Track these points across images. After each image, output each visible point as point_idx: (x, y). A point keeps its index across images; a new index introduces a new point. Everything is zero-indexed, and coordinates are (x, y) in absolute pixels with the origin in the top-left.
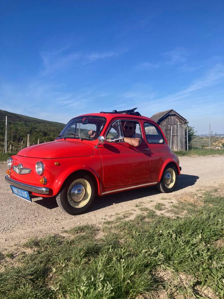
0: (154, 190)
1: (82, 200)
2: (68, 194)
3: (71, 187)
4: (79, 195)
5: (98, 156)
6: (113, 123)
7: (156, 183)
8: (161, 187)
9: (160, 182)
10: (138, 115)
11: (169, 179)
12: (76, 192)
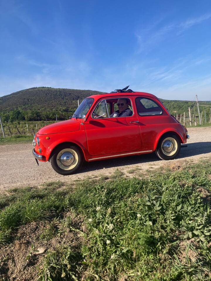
0: (152, 157)
1: (71, 164)
2: (58, 160)
3: (60, 155)
4: (68, 161)
5: (83, 131)
6: (100, 102)
7: (151, 151)
8: (158, 155)
9: (157, 150)
10: (130, 92)
11: (169, 147)
12: (65, 158)
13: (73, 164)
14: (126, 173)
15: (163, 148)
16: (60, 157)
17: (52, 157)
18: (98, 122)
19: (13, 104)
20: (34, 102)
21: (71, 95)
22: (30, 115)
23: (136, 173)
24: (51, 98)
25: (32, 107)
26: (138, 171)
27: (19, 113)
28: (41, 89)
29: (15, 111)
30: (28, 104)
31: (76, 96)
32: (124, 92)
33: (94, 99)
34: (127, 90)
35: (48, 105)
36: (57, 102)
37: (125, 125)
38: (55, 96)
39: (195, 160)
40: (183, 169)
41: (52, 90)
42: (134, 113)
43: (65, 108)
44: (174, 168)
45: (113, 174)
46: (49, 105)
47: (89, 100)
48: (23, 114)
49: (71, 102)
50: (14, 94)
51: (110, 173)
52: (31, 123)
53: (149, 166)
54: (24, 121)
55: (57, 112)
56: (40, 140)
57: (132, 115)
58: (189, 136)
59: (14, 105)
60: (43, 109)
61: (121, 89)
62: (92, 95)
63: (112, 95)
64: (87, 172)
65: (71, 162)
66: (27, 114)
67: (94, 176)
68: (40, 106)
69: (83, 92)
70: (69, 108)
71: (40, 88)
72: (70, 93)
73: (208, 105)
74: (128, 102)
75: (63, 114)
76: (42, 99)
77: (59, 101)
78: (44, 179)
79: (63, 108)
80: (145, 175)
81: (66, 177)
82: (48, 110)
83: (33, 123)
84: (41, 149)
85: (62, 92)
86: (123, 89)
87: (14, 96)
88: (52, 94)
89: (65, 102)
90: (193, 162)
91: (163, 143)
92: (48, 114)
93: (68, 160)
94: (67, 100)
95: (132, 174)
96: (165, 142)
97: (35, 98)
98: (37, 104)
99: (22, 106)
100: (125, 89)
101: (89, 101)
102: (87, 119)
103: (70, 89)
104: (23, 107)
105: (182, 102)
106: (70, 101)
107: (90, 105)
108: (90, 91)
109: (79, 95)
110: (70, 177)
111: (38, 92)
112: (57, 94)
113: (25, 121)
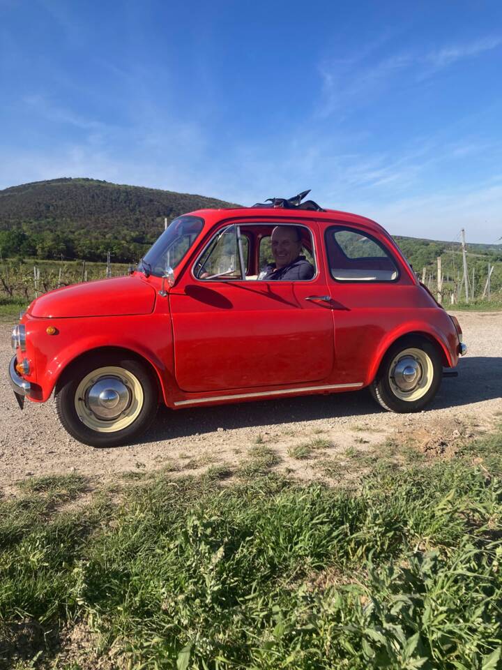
0: (360, 403)
2: (80, 399)
3: (88, 385)
4: (110, 403)
5: (165, 315)
6: (220, 233)
7: (360, 385)
8: (378, 396)
9: (375, 382)
10: (313, 210)
11: (409, 377)
12: (102, 396)
13: (125, 413)
14: (285, 455)
15: (393, 378)
16: (87, 392)
17: (61, 391)
18: (211, 290)
19: (9, 215)
20: (61, 213)
21: (154, 204)
22: (49, 243)
23: (316, 457)
24: (104, 207)
25: (56, 226)
26: (323, 451)
27: (22, 238)
28: (80, 183)
29: (13, 232)
30: (46, 217)
31: (164, 205)
32: (294, 207)
33: (203, 221)
34: (303, 201)
35: (96, 222)
36: (119, 218)
37: (291, 304)
38: (114, 203)
39: (484, 421)
40: (456, 453)
41: (106, 187)
42: (317, 272)
43: (137, 233)
44: (430, 448)
45: (244, 456)
46: (98, 223)
47: (189, 222)
48: (34, 240)
49: (153, 220)
50: (13, 189)
51: (237, 453)
52: (51, 264)
53: (351, 433)
54: (34, 258)
55: (116, 241)
56: (28, 333)
57: (314, 278)
58: (465, 345)
59: (11, 217)
60: (82, 231)
61: (287, 198)
62: (203, 208)
63: (258, 213)
64: (167, 442)
65: (120, 406)
66: (43, 240)
67: (187, 461)
68: (75, 224)
69: (182, 198)
70: (147, 234)
71: (78, 180)
72: (152, 198)
73: (474, 252)
74: (302, 238)
75: (131, 247)
76: (82, 208)
77: (123, 217)
78: (31, 457)
79: (132, 234)
80: (346, 468)
81: (101, 453)
82: (95, 234)
83: (55, 264)
84: (28, 362)
85: (131, 195)
86: (293, 199)
87: (13, 196)
88: (107, 198)
89: (137, 220)
90: (477, 426)
91: (395, 362)
92: (94, 244)
93: (112, 400)
94: (143, 216)
95: (305, 462)
96: (399, 362)
97: (64, 205)
98: (69, 220)
99: (31, 221)
100: (298, 198)
101: (191, 224)
102: (177, 281)
103: (152, 190)
104: (35, 223)
105: (416, 241)
106: (150, 218)
107: (194, 236)
108: (201, 197)
109: (170, 204)
110: (112, 457)
111: (74, 190)
112: (118, 198)
113: (37, 259)
